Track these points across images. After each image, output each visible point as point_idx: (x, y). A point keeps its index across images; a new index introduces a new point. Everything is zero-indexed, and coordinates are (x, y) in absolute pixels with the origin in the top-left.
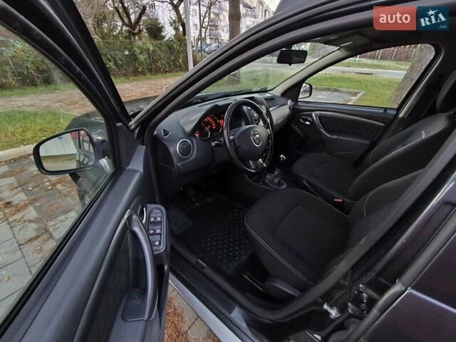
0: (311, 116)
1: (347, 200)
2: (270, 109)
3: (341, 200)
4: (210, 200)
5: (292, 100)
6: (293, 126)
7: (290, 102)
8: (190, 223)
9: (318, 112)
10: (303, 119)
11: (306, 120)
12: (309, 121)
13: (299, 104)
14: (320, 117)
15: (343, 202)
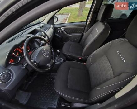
0: (61, 29)
1: (82, 57)
2: (45, 32)
3: (81, 58)
4: (36, 77)
5: (52, 24)
6: (56, 34)
7: (52, 26)
8: (30, 94)
9: (63, 28)
10: (58, 31)
11: (60, 31)
12: (61, 31)
13: (55, 25)
14: (64, 29)
15: (82, 58)
